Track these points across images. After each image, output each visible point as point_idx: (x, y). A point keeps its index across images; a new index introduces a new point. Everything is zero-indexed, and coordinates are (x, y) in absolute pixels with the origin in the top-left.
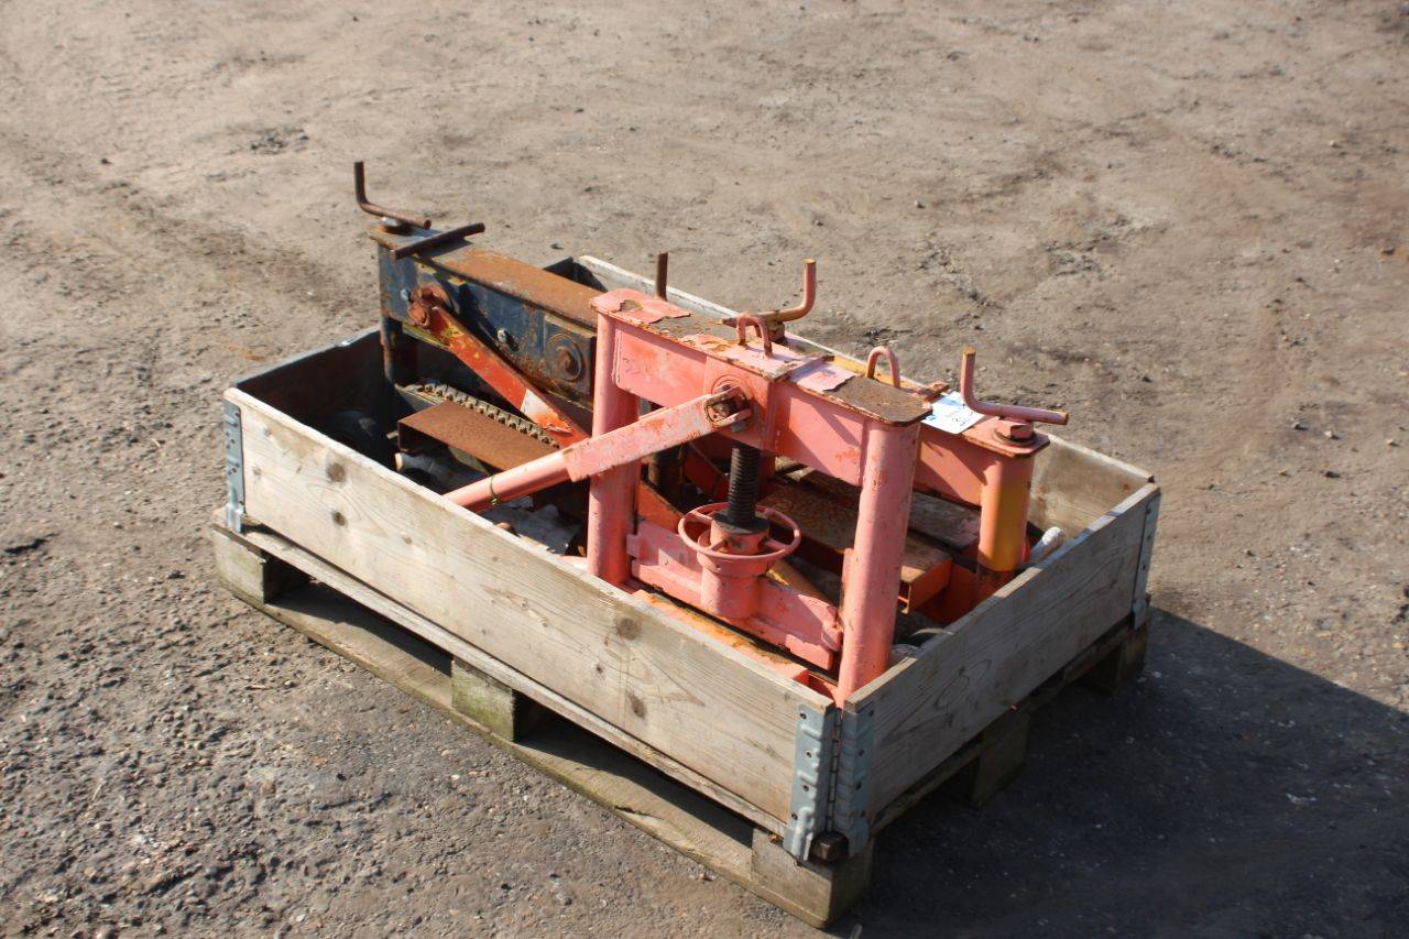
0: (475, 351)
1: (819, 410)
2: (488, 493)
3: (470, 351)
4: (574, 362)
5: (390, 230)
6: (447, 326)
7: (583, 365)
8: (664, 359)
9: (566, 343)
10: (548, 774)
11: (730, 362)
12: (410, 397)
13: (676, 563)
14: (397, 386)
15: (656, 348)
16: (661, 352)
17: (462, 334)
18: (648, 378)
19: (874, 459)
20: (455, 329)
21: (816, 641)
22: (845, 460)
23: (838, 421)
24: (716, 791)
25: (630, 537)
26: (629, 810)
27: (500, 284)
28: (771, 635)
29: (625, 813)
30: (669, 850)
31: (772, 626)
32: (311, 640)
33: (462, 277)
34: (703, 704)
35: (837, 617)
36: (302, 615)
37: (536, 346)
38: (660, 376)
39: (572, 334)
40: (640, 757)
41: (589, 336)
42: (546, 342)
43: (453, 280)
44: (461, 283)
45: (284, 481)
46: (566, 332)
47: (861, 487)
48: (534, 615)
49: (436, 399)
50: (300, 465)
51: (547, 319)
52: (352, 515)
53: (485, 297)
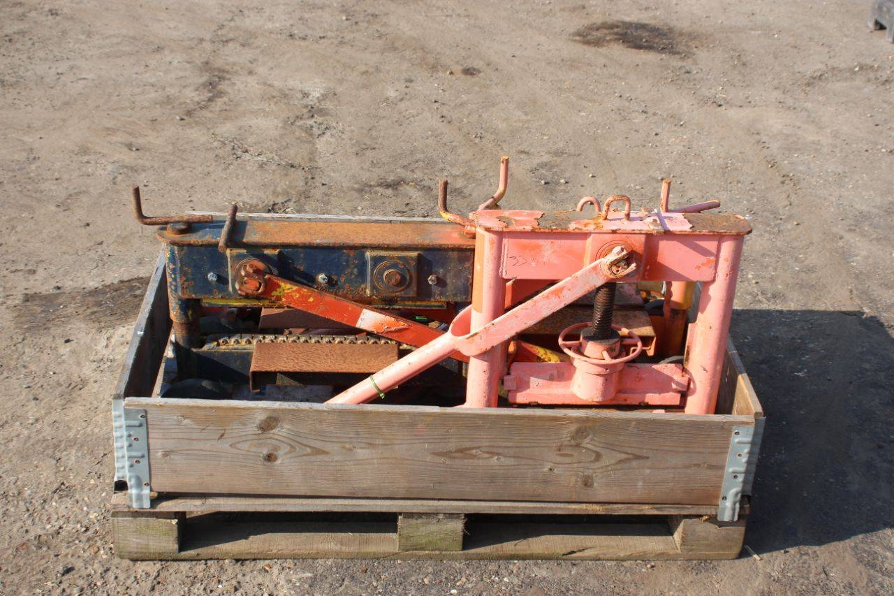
0: (310, 296)
1: (682, 242)
2: (375, 391)
3: (305, 297)
4: (403, 278)
5: (182, 232)
6: (279, 286)
7: (411, 277)
8: (548, 248)
9: (394, 266)
10: (499, 558)
11: (614, 232)
12: (211, 353)
13: (545, 382)
14: (194, 350)
15: (541, 242)
16: (546, 244)
17: (295, 288)
18: (533, 264)
19: (726, 260)
20: (289, 286)
21: (668, 390)
22: (703, 268)
23: (699, 246)
24: (657, 509)
25: (506, 378)
26: (573, 552)
27: (318, 241)
28: (633, 399)
29: (570, 556)
30: (614, 563)
31: (634, 393)
32: (237, 561)
33: (274, 246)
34: (648, 458)
35: (684, 370)
36: (217, 546)
37: (357, 276)
38: (545, 260)
39: (399, 258)
40: (590, 513)
41: (414, 254)
42: (372, 270)
43: (267, 252)
44: (276, 252)
45: (202, 450)
46: (392, 258)
47: (713, 281)
48: (487, 455)
49: (236, 346)
50: (223, 432)
51: (368, 254)
52: (287, 450)
53: (302, 255)
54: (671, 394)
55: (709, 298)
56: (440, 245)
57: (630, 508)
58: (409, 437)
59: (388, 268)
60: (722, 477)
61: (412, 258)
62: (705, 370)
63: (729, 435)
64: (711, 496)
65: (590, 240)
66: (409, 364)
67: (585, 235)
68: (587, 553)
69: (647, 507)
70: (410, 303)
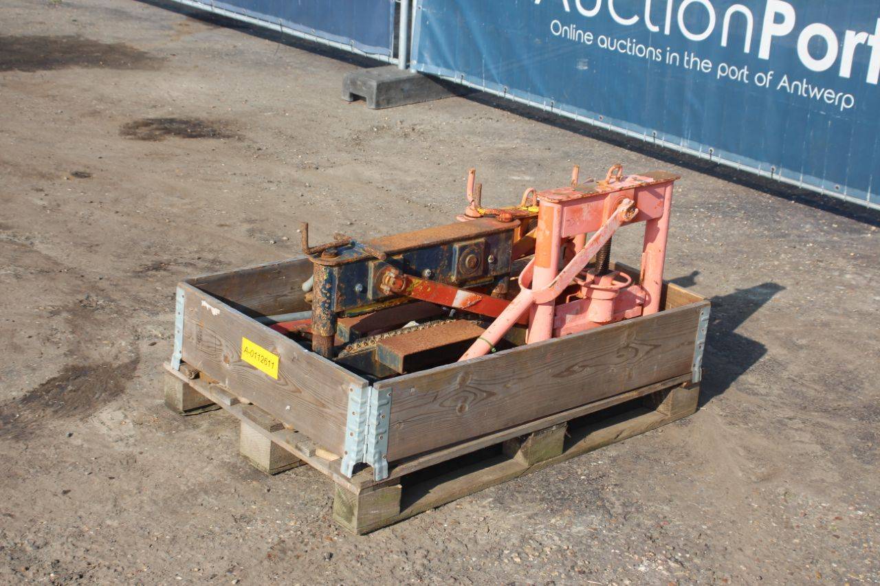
0: (428, 287)
1: (649, 192)
3: (425, 289)
4: (477, 260)
5: (334, 255)
6: (412, 282)
7: (481, 259)
9: (472, 251)
11: (621, 190)
17: (421, 282)
18: (578, 223)
19: (667, 200)
20: (416, 281)
21: (635, 305)
23: (657, 192)
24: (664, 384)
26: (618, 436)
27: (426, 242)
29: (617, 439)
31: (619, 313)
33: (399, 252)
34: (660, 345)
35: (642, 288)
36: (417, 502)
37: (447, 266)
38: (584, 219)
39: (475, 244)
40: (631, 398)
41: (482, 240)
42: (459, 258)
43: (396, 258)
44: (401, 256)
45: (421, 415)
46: (471, 245)
47: (661, 217)
48: (581, 369)
49: (360, 349)
50: (435, 394)
51: (457, 246)
52: (473, 398)
53: (415, 257)
54: (636, 308)
55: (658, 230)
56: (498, 229)
57: (650, 389)
58: (540, 367)
59: (468, 254)
60: (693, 349)
61: (482, 243)
62: (657, 283)
63: (698, 316)
64: (686, 368)
65: (608, 198)
66: (508, 320)
67: (605, 195)
68: (624, 434)
69: (658, 384)
70: (474, 282)
